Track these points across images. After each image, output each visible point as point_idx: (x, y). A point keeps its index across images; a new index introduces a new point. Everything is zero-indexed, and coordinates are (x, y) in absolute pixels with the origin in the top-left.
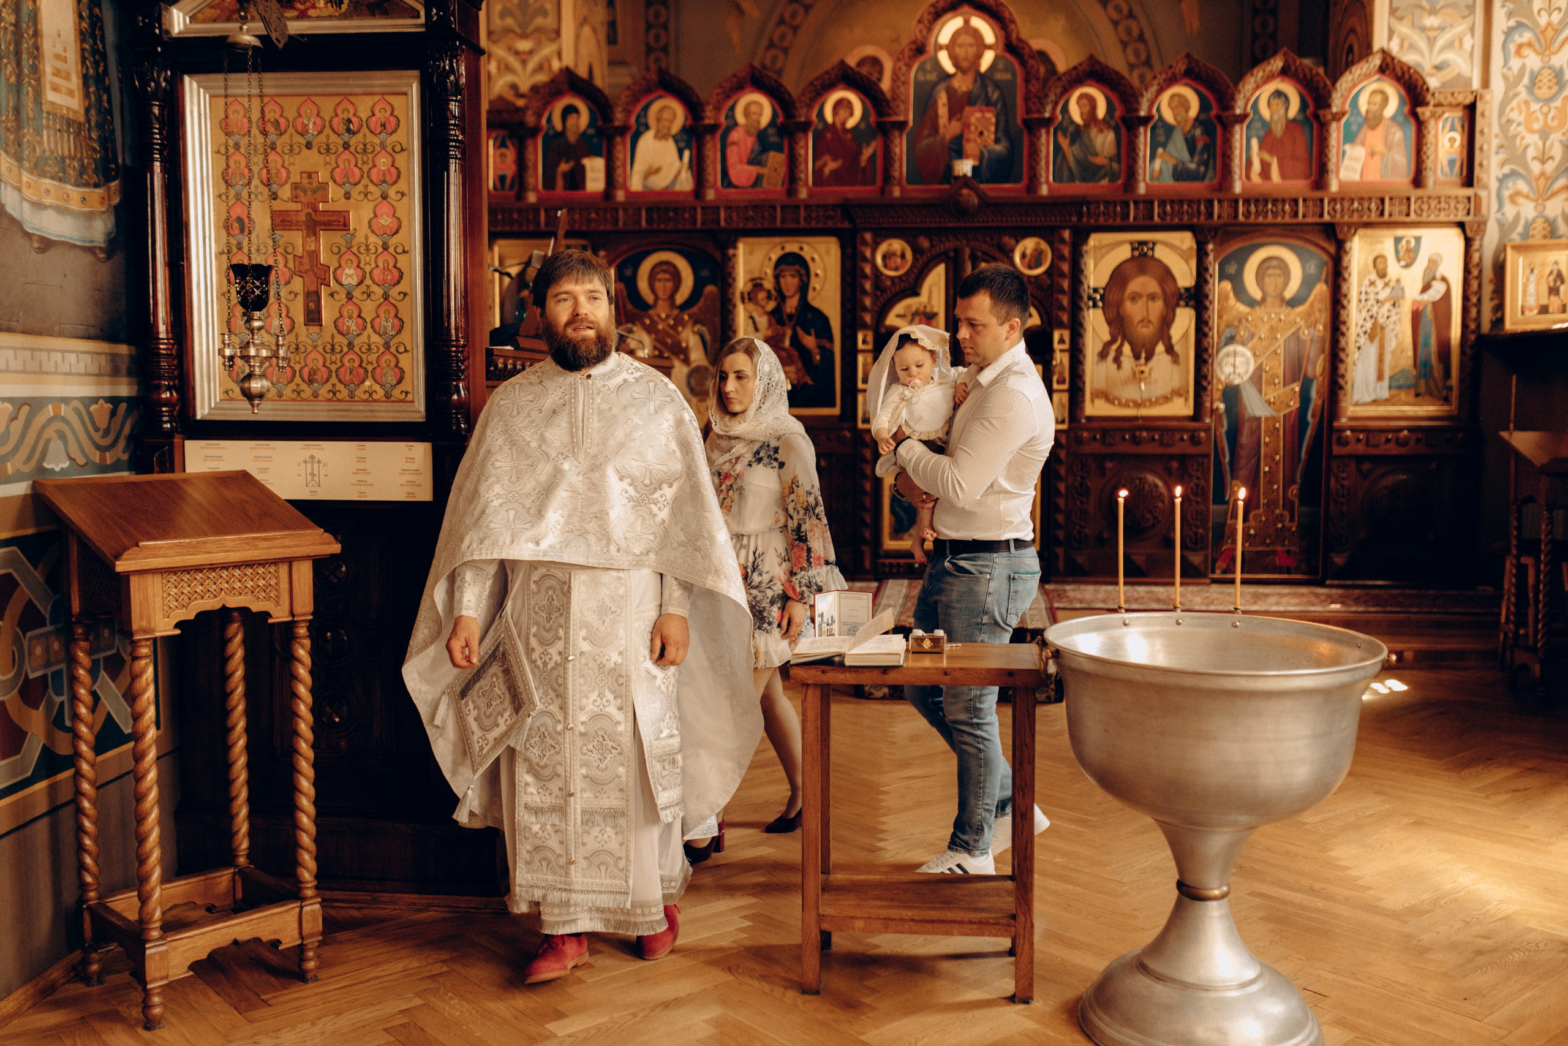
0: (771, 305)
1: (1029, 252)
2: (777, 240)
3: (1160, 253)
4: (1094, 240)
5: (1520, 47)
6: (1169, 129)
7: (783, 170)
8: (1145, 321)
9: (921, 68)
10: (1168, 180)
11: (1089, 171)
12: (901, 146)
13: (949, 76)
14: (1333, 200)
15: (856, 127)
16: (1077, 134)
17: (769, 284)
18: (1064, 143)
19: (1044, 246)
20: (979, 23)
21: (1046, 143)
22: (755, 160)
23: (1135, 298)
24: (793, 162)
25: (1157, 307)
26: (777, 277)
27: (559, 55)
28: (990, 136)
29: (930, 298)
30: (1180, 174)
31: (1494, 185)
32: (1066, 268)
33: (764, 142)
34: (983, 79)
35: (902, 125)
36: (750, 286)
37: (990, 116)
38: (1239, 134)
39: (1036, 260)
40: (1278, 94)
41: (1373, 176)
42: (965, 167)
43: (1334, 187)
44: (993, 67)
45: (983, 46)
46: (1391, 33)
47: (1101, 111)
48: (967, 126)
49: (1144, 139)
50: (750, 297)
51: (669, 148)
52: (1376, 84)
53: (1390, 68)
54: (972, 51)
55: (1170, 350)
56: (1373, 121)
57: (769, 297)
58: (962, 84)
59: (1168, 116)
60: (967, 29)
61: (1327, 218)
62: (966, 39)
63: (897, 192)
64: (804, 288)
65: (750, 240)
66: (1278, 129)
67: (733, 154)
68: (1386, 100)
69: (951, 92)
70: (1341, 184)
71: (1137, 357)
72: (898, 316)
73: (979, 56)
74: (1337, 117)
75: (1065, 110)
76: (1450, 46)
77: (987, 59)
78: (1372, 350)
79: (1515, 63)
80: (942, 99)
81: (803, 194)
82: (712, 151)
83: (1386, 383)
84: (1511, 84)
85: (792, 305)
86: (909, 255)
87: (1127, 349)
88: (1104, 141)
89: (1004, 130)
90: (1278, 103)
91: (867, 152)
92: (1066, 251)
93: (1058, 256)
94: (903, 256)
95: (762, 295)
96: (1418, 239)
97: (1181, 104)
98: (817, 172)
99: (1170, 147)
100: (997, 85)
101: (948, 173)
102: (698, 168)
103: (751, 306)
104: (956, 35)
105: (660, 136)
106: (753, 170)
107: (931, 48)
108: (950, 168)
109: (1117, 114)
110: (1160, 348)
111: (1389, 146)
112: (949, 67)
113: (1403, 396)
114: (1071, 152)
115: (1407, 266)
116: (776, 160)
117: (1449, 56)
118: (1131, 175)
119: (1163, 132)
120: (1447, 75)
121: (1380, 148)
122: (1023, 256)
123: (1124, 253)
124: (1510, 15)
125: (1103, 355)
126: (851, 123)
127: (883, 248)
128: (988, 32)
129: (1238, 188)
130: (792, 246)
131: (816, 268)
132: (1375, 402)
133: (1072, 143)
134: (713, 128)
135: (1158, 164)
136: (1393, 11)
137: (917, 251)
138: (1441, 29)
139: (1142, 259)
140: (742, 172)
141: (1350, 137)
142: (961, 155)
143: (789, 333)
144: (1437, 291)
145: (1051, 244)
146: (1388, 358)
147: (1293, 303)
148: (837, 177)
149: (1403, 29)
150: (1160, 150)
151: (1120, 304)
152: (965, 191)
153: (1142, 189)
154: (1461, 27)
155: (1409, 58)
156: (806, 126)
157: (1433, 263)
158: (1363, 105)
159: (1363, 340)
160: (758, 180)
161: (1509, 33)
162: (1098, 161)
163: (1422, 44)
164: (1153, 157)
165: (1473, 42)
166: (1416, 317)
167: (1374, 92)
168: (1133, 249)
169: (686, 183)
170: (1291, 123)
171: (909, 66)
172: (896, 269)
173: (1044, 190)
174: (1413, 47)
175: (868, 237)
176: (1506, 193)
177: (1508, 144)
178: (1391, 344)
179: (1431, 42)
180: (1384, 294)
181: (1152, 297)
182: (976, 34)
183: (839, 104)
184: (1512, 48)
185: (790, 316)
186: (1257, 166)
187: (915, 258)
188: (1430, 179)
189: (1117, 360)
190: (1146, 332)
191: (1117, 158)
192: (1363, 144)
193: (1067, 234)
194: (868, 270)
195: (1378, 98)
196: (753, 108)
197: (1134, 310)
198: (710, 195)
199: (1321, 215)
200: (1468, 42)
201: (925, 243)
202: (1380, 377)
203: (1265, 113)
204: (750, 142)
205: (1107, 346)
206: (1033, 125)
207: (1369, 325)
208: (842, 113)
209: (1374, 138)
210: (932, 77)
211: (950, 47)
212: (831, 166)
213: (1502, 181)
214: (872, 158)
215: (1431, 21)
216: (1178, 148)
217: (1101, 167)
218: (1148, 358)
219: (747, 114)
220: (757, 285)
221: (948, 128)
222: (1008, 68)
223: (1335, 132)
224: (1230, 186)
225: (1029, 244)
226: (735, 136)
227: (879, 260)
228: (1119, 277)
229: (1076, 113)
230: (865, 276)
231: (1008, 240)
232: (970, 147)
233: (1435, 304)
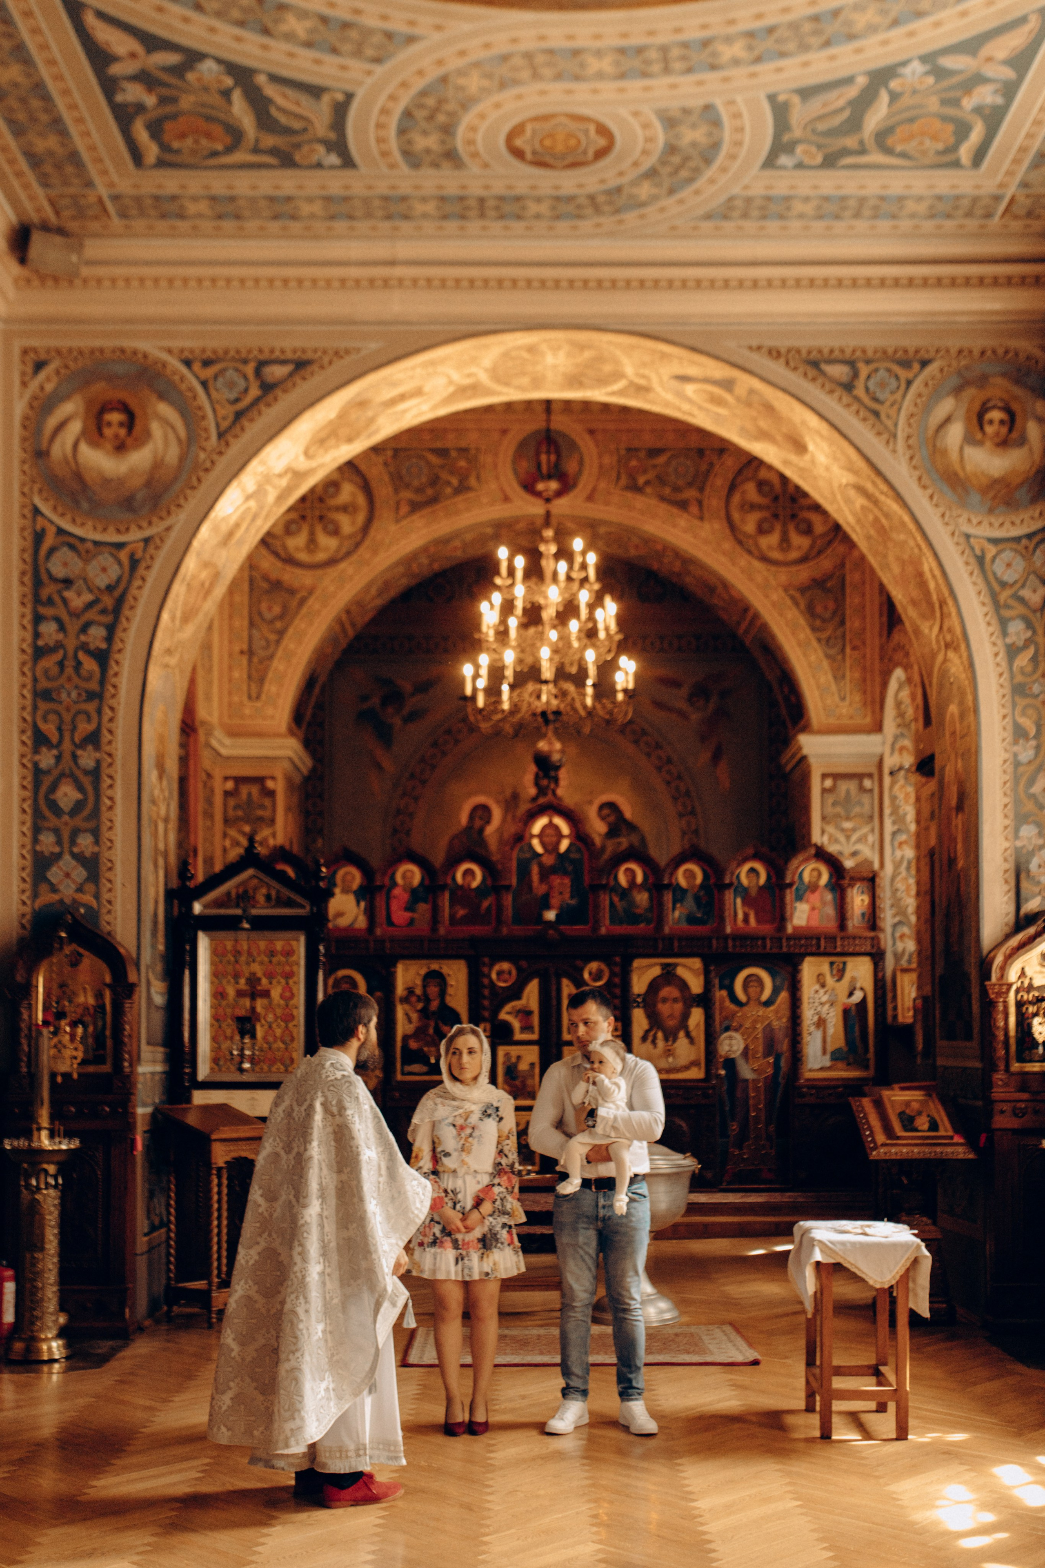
0: (420, 1006)
1: (594, 970)
2: (424, 962)
3: (680, 971)
4: (637, 963)
5: (901, 844)
6: (684, 891)
7: (428, 916)
8: (671, 1016)
9: (521, 850)
10: (684, 925)
11: (632, 917)
12: (508, 900)
13: (539, 855)
14: (789, 938)
15: (478, 888)
16: (625, 894)
17: (418, 991)
18: (616, 899)
19: (603, 967)
20: (559, 821)
21: (605, 900)
22: (409, 908)
23: (665, 1000)
24: (435, 910)
25: (679, 1007)
26: (425, 986)
27: (274, 835)
28: (567, 896)
29: (528, 1000)
30: (691, 919)
31: (889, 930)
32: (617, 980)
33: (416, 895)
34: (563, 857)
35: (508, 888)
36: (405, 993)
37: (567, 881)
38: (729, 895)
39: (597, 976)
40: (752, 870)
41: (814, 923)
42: (551, 915)
43: (790, 930)
44: (568, 850)
45: (560, 836)
46: (823, 832)
47: (639, 879)
48: (551, 888)
49: (668, 897)
50: (405, 1000)
51: (351, 899)
52: (813, 865)
53: (822, 855)
54: (554, 839)
55: (688, 1035)
56: (813, 887)
57: (419, 999)
58: (549, 860)
59: (683, 882)
60: (551, 824)
61: (785, 949)
62: (550, 831)
63: (505, 931)
64: (443, 993)
65: (407, 962)
66: (753, 892)
67: (395, 905)
68: (820, 875)
69: (541, 866)
70: (795, 928)
71: (666, 1039)
72: (508, 1013)
73: (558, 843)
74: (790, 885)
75: (616, 878)
76: (859, 840)
77: (564, 845)
78: (818, 1035)
79: (898, 854)
80: (535, 870)
81: (442, 931)
82: (380, 901)
83: (828, 1057)
84: (897, 865)
85: (434, 1005)
86: (514, 972)
87: (660, 1035)
88: (642, 898)
89: (577, 890)
90: (752, 875)
91: (486, 904)
92: (617, 969)
93: (612, 974)
94: (510, 973)
95: (414, 999)
96: (844, 963)
97: (690, 875)
98: (452, 917)
99: (685, 904)
100: (573, 862)
101: (539, 919)
102: (370, 913)
103: (407, 1007)
104: (544, 828)
105: (345, 891)
106: (408, 915)
107: (527, 836)
108: (540, 916)
109: (650, 881)
110: (682, 1034)
111: (824, 904)
112: (539, 849)
113: (840, 1065)
114: (620, 905)
115: (839, 980)
116: (423, 908)
117: (859, 847)
118: (660, 920)
119: (680, 894)
120: (859, 859)
121: (818, 904)
122: (590, 973)
123: (656, 971)
124: (894, 823)
125: (644, 1039)
126: (475, 884)
127: (497, 968)
128: (564, 828)
129: (728, 930)
130: (435, 966)
131: (451, 981)
132: (822, 1069)
133: (621, 899)
134: (381, 887)
135: (677, 914)
136: (824, 818)
137: (519, 970)
138: (854, 830)
139: (668, 976)
140: (400, 916)
141: (799, 898)
142: (548, 907)
143: (432, 1024)
144: (858, 996)
145: (609, 965)
146: (829, 1039)
147: (768, 1003)
148: (466, 921)
149: (830, 829)
150: (678, 905)
151: (655, 1005)
152: (551, 932)
153: (667, 930)
154: (865, 829)
155: (832, 849)
156: (444, 887)
157: (853, 980)
158: (806, 877)
159: (812, 1028)
160: (412, 922)
161: (894, 834)
162: (638, 911)
163: (842, 839)
164: (674, 909)
165: (872, 839)
166: (846, 1012)
167: (813, 870)
168: (663, 969)
169: (362, 923)
170: (761, 888)
171: (512, 849)
172: (505, 981)
173: (603, 931)
174: (837, 841)
175: (486, 960)
176: (897, 935)
177: (897, 903)
178: (831, 1031)
179: (848, 838)
180: (825, 999)
181: (675, 1000)
182: (557, 828)
183: (469, 873)
184: (896, 844)
185: (433, 1013)
186: (740, 916)
187: (518, 975)
188: (850, 924)
189: (654, 1042)
190: (671, 1023)
191: (650, 909)
192: (807, 901)
193: (618, 959)
194: (486, 981)
195: (815, 874)
196: (409, 874)
197: (664, 1009)
198: (378, 931)
199: (781, 948)
200: (871, 839)
201: (524, 964)
202: (824, 1052)
203: (745, 881)
204: (406, 896)
205: (647, 1032)
206: (596, 888)
207: (816, 1018)
208: (469, 878)
209: (815, 898)
210: (528, 855)
211: (540, 836)
212: (461, 912)
213: (895, 926)
214: (489, 908)
215: (847, 825)
216: (690, 902)
217: (640, 915)
218: (675, 1040)
219: (404, 876)
220: (410, 991)
221: (539, 888)
222: (579, 850)
223: (789, 895)
224: (724, 928)
225: (594, 966)
226: (397, 892)
227: (494, 976)
228: (654, 986)
229: (623, 880)
230: (484, 986)
231: (579, 963)
232: (555, 901)
233: (857, 1005)
